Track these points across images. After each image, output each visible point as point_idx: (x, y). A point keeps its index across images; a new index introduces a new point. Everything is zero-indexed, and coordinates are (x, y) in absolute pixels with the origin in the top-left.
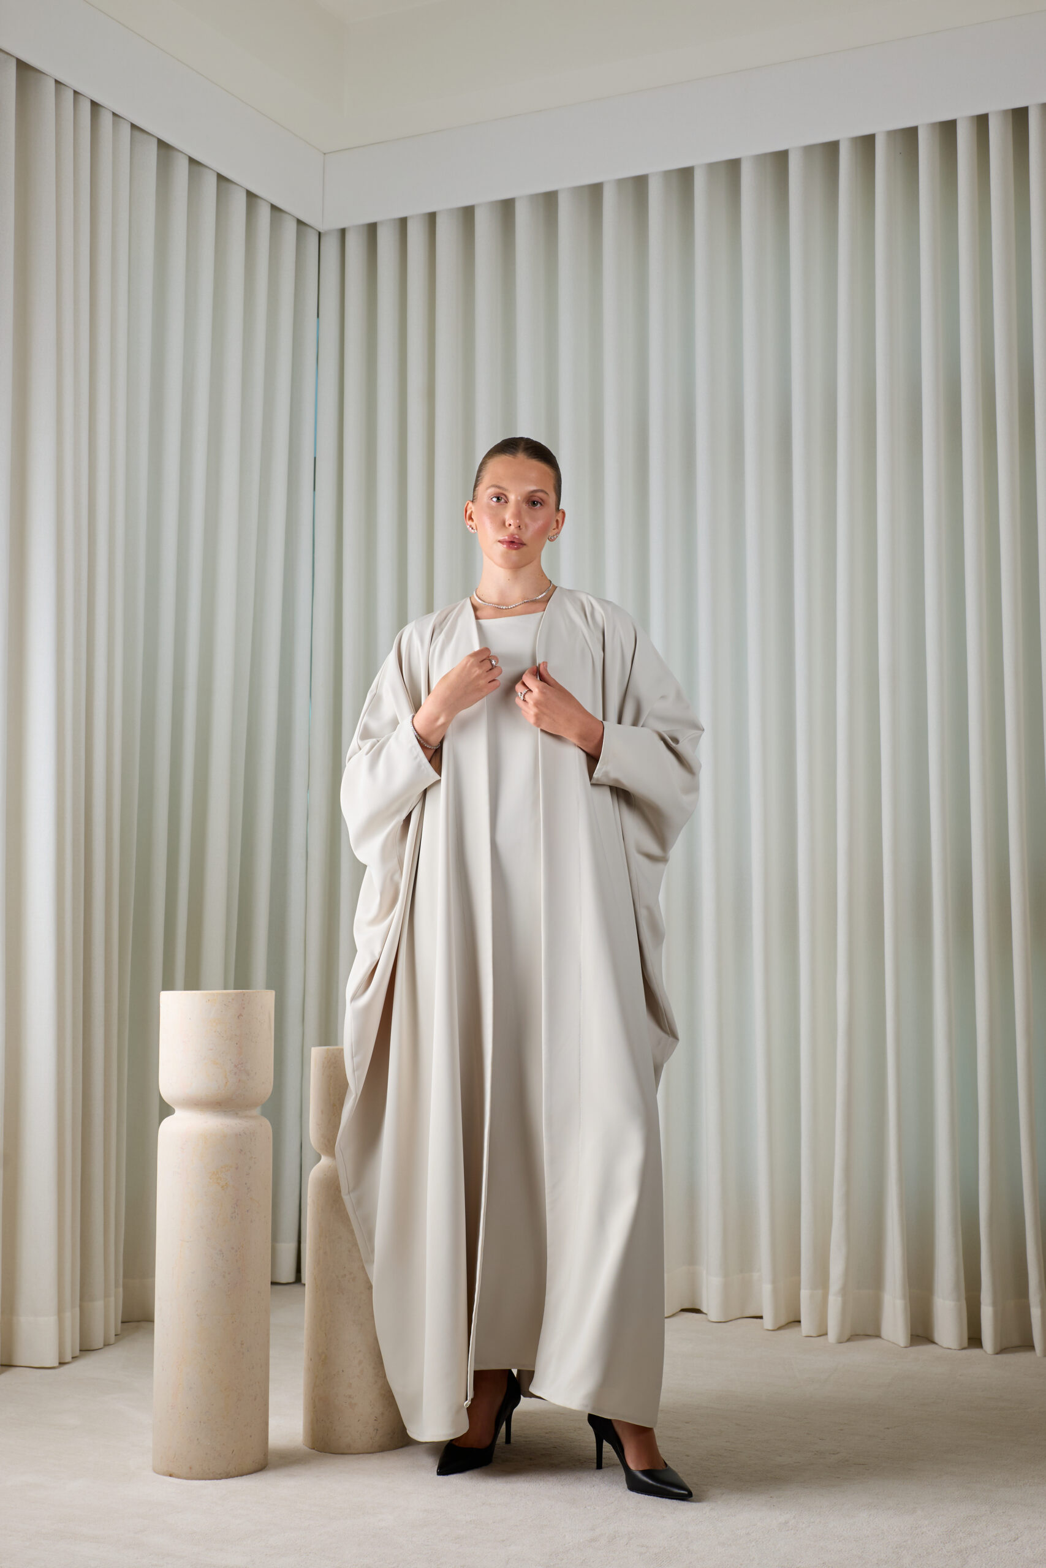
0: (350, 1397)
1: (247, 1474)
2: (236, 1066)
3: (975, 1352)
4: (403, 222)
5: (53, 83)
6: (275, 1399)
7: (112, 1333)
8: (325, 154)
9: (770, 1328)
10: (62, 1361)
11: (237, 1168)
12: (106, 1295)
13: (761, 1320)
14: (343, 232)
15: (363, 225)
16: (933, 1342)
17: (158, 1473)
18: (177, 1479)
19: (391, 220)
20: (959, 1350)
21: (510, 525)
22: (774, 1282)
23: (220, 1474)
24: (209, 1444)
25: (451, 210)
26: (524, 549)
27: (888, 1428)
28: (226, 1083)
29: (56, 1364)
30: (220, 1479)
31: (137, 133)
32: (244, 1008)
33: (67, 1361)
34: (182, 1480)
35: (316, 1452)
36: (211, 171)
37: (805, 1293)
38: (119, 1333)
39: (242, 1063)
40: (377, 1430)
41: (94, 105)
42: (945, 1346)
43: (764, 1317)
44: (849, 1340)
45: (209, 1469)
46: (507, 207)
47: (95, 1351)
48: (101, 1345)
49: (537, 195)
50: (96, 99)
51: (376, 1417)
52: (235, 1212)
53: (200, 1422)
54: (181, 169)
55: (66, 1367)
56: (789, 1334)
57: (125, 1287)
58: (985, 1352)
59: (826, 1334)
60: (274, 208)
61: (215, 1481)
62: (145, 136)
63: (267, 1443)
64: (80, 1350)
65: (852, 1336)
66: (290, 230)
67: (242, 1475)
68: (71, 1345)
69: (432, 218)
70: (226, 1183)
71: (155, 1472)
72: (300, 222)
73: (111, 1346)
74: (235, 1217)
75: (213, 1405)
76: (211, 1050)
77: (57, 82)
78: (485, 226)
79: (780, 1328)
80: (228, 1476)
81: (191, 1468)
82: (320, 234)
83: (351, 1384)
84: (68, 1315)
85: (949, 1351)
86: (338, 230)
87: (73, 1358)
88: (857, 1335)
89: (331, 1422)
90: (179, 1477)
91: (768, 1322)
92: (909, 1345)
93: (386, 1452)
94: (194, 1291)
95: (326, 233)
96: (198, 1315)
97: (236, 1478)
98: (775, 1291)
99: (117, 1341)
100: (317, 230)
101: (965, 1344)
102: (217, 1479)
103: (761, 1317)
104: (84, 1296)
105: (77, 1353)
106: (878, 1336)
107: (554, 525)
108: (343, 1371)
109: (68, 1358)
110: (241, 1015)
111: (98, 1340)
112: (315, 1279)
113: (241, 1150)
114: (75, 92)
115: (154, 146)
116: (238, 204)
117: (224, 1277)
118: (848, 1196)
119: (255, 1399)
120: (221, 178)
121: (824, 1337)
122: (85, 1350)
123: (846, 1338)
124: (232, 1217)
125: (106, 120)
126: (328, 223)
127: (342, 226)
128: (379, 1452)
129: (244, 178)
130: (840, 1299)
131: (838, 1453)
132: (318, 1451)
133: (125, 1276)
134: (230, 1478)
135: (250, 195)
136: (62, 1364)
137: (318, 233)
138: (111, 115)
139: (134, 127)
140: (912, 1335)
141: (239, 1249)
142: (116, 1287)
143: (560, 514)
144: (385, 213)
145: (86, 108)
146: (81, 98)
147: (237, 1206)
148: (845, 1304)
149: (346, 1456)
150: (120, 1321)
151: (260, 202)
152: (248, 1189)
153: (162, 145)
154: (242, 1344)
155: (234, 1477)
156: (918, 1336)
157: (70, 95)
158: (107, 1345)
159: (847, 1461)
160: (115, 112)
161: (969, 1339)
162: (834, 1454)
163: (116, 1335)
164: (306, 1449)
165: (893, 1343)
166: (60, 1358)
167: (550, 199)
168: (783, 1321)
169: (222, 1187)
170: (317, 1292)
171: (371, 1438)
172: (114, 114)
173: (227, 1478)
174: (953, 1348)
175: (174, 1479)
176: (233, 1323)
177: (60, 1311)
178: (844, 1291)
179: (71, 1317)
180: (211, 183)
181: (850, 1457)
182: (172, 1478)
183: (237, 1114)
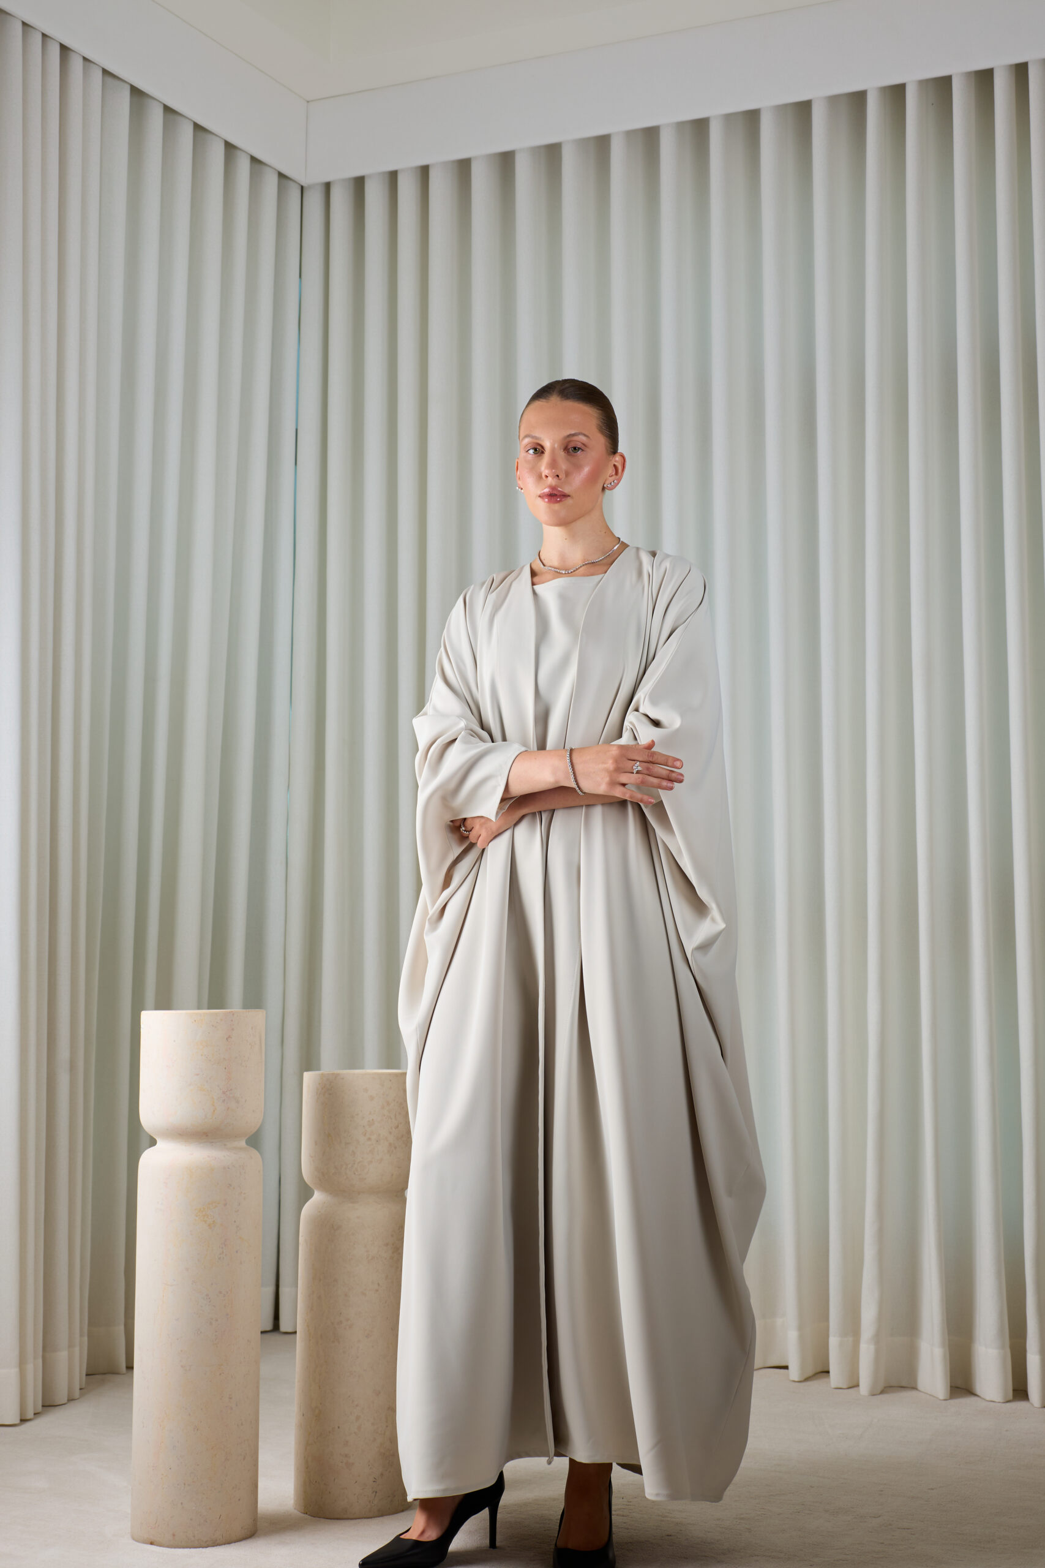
0: (346, 1456)
1: (238, 1541)
2: (224, 1093)
3: (1021, 1405)
4: (393, 176)
5: (20, 25)
6: (265, 1458)
7: (77, 1387)
8: (308, 102)
9: (796, 1380)
10: (23, 1418)
11: (225, 1205)
12: (71, 1345)
13: (786, 1370)
14: (328, 186)
15: (350, 179)
16: (975, 1395)
17: (136, 1541)
18: (158, 1548)
19: (380, 174)
20: (1004, 1403)
21: (547, 477)
22: (801, 1328)
23: (206, 1542)
24: (194, 1508)
25: (446, 163)
26: (569, 501)
27: (932, 1489)
28: (214, 1111)
29: (17, 1421)
30: (206, 1547)
31: (109, 80)
32: (233, 1029)
33: (28, 1418)
34: (164, 1548)
35: (310, 1517)
36: (188, 120)
37: (834, 1341)
38: (83, 1386)
39: (231, 1090)
40: (376, 1492)
41: (64, 48)
42: (988, 1399)
43: (790, 1367)
44: (882, 1392)
45: (194, 1536)
46: (506, 160)
47: (58, 1407)
48: (66, 1401)
49: (539, 147)
50: (66, 43)
51: (375, 1478)
52: (223, 1252)
53: (185, 1484)
54: (155, 119)
55: (28, 1425)
56: (816, 1385)
57: (89, 1337)
58: (1032, 1405)
59: (858, 1386)
60: (254, 160)
61: (201, 1549)
62: (117, 82)
63: (256, 1507)
64: (43, 1406)
65: (885, 1387)
66: (271, 183)
67: (229, 1543)
68: (33, 1401)
69: (424, 172)
70: (214, 1221)
71: (134, 1539)
72: (281, 175)
73: (76, 1401)
74: (223, 1258)
75: (198, 1465)
76: (198, 1075)
77: (24, 24)
78: (482, 181)
79: (807, 1379)
80: (215, 1544)
81: (174, 1535)
82: (302, 187)
83: (347, 1442)
84: (30, 1368)
85: (992, 1403)
86: (322, 184)
87: (35, 1414)
88: (891, 1387)
89: (325, 1484)
90: (160, 1545)
91: (794, 1373)
92: (948, 1397)
93: (385, 1517)
94: (178, 1339)
95: (310, 187)
96: (182, 1366)
97: (223, 1546)
98: (801, 1338)
99: (81, 1395)
100: (299, 184)
101: (1010, 1396)
102: (203, 1548)
103: (786, 1368)
104: (48, 1346)
105: (40, 1408)
106: (915, 1388)
107: (611, 471)
108: (339, 1427)
109: (30, 1415)
110: (230, 1037)
111: (61, 1395)
112: (308, 1326)
113: (230, 1185)
114: (44, 35)
115: (126, 93)
116: (216, 155)
117: (211, 1324)
118: (881, 1233)
119: (244, 1459)
120: (197, 127)
121: (855, 1389)
122: (48, 1405)
123: (879, 1391)
124: (220, 1258)
125: (76, 65)
126: (311, 175)
127: (327, 180)
128: (379, 1517)
129: (223, 128)
130: (872, 1347)
131: (880, 1516)
132: (312, 1516)
133: (90, 1324)
134: (216, 1546)
135: (229, 147)
136: (23, 1421)
137: (300, 188)
138: (81, 60)
139: (106, 72)
140: (951, 1387)
141: (227, 1293)
142: (81, 1335)
143: (617, 458)
144: (373, 167)
145: (55, 52)
146: (50, 43)
147: (225, 1245)
148: (877, 1352)
149: (342, 1521)
150: (84, 1373)
151: (239, 153)
152: (237, 1227)
153: (135, 92)
154: (230, 1398)
155: (222, 1545)
156: (958, 1388)
157: (38, 38)
158: (71, 1400)
159: (890, 1525)
160: (85, 56)
161: (1014, 1390)
162: (875, 1517)
163: (81, 1389)
164: (297, 1513)
165: (930, 1395)
166: (21, 1414)
167: (552, 153)
168: (810, 1373)
169: (209, 1225)
170: (310, 1340)
171: (370, 1502)
172: (85, 59)
173: (213, 1546)
174: (997, 1401)
175: (155, 1547)
176: (220, 1374)
177: (22, 1363)
178: (877, 1338)
179: (33, 1369)
180: (186, 134)
181: (893, 1521)
182: (153, 1546)
183: (225, 1145)
